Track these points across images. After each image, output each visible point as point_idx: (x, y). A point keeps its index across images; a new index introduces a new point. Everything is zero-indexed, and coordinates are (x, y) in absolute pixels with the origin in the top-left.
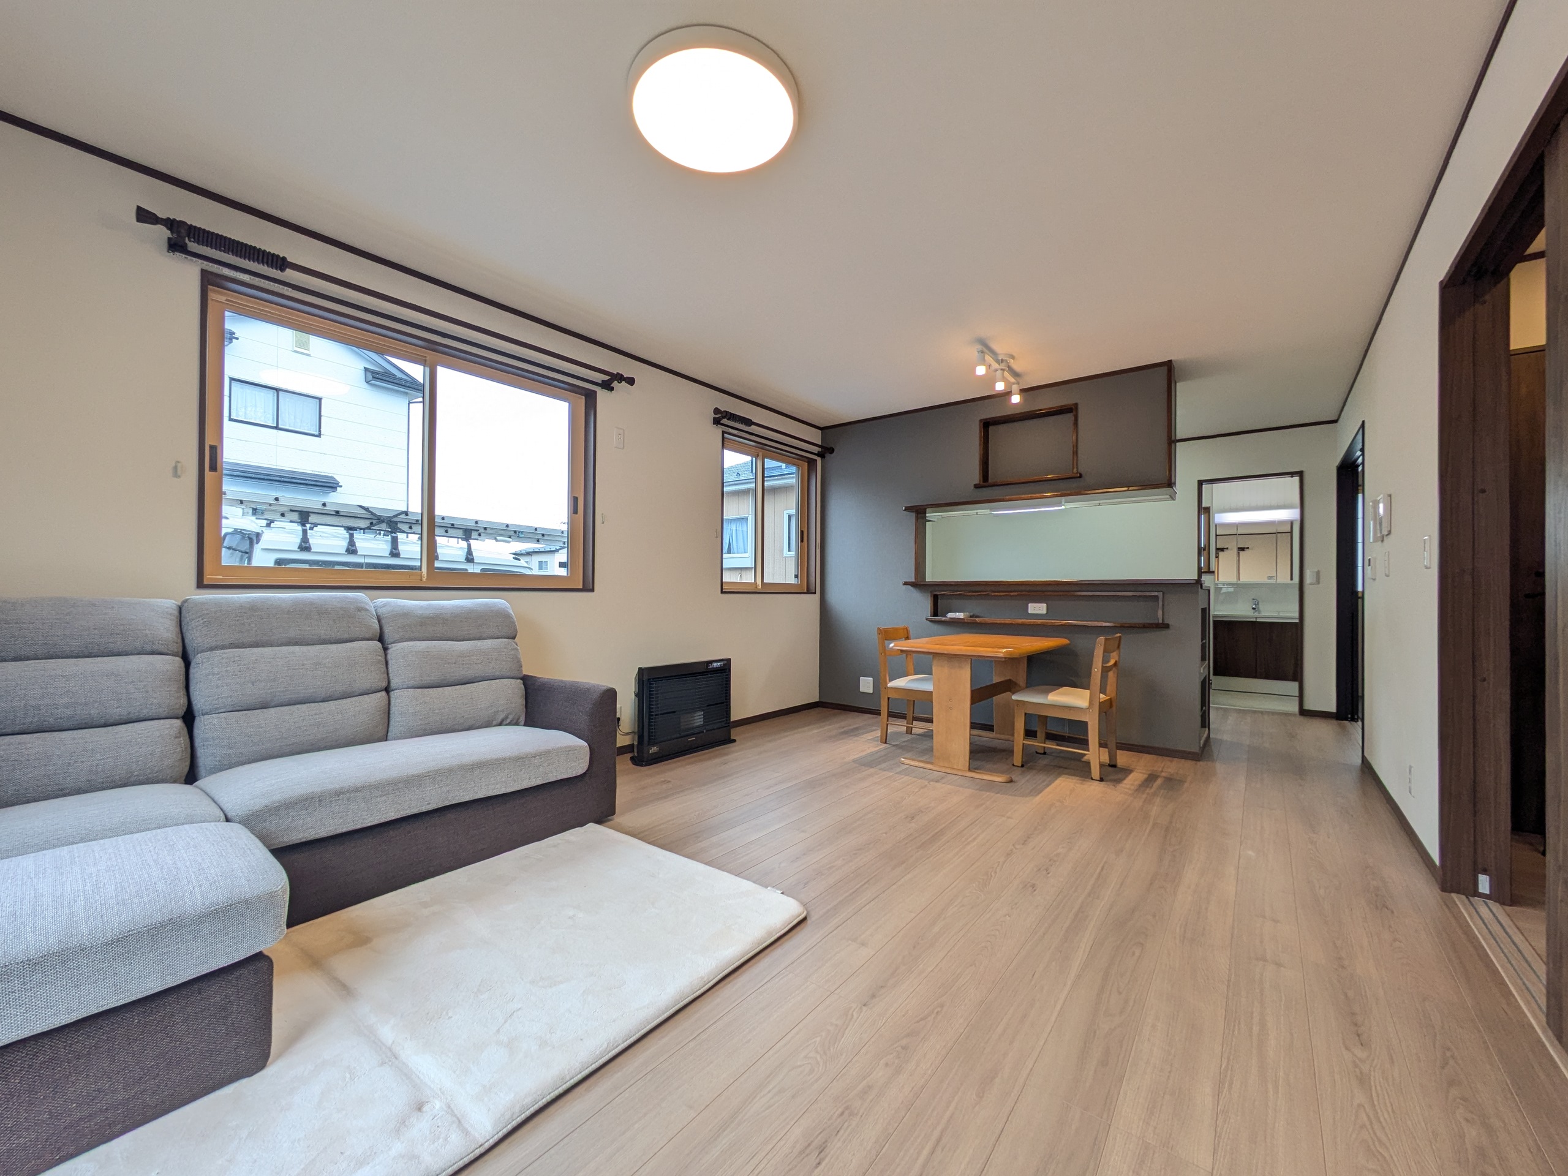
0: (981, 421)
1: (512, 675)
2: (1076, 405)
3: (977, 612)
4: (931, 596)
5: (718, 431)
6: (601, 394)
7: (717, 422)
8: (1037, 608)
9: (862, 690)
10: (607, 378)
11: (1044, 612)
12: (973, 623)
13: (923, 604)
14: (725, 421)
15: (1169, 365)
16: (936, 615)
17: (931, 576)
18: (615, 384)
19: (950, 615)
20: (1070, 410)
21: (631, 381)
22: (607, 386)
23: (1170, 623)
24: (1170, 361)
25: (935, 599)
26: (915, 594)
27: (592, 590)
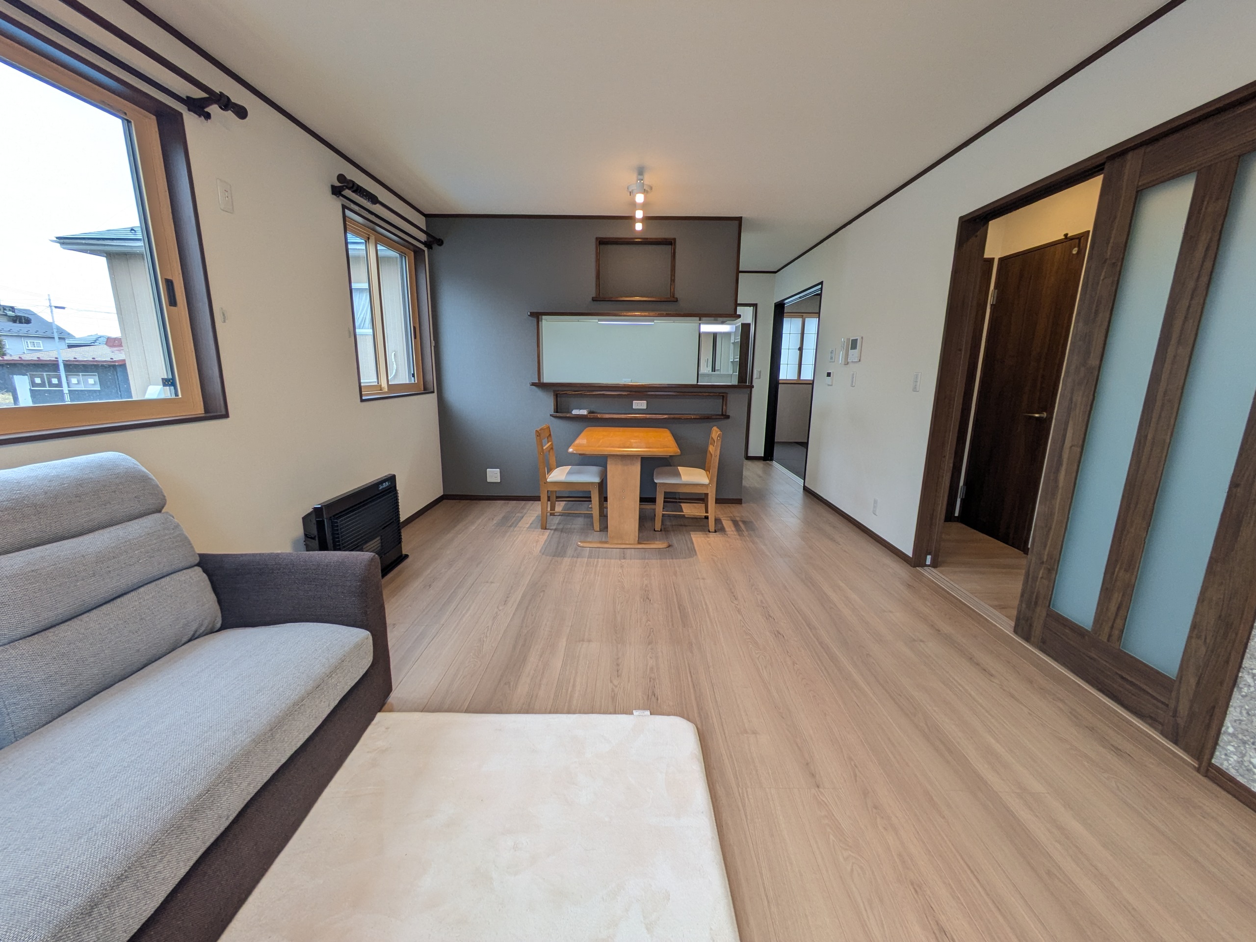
0: (597, 238)
1: (188, 564)
2: (675, 239)
3: (593, 408)
4: (554, 395)
5: (335, 204)
6: (190, 121)
7: (336, 191)
8: (640, 405)
9: (489, 480)
10: (202, 95)
11: (645, 407)
12: (593, 418)
13: (547, 402)
14: (347, 193)
15: (740, 219)
16: (557, 412)
17: (548, 377)
18: (214, 109)
19: (575, 412)
20: (670, 242)
21: (241, 113)
22: (198, 107)
23: (731, 415)
24: (741, 218)
25: (557, 396)
26: (539, 393)
27: (226, 415)
